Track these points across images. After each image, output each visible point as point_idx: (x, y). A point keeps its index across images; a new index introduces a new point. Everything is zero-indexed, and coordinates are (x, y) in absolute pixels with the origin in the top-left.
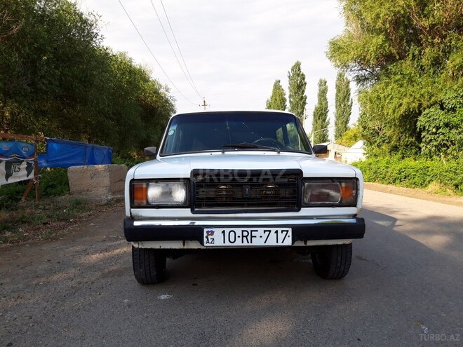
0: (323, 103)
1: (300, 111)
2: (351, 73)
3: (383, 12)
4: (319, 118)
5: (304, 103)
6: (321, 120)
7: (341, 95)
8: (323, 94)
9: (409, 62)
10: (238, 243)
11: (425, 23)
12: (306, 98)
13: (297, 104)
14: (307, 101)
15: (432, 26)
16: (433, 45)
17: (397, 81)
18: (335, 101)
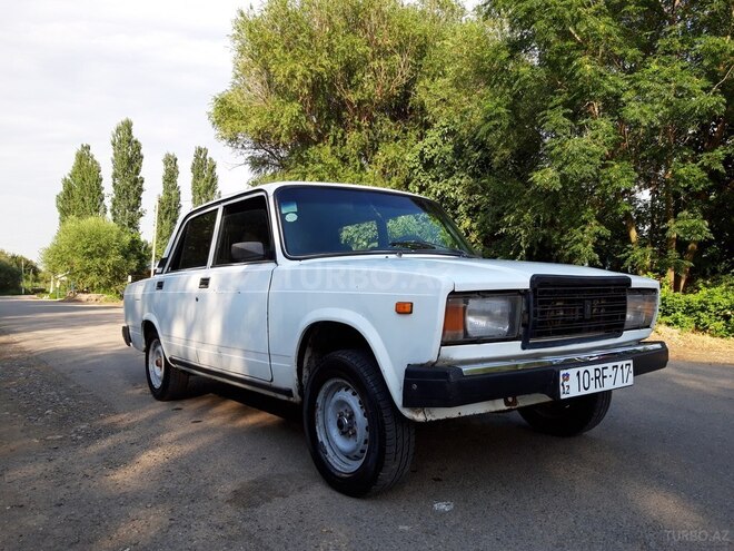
0: (173, 192)
1: (133, 201)
2: (244, 151)
3: (300, 69)
4: (166, 217)
5: (141, 190)
6: (168, 221)
7: (202, 183)
8: (170, 177)
9: (328, 149)
10: (592, 390)
11: (353, 97)
12: (142, 182)
13: (126, 190)
14: (144, 186)
15: (360, 103)
16: (359, 129)
17: (317, 172)
18: (191, 192)
